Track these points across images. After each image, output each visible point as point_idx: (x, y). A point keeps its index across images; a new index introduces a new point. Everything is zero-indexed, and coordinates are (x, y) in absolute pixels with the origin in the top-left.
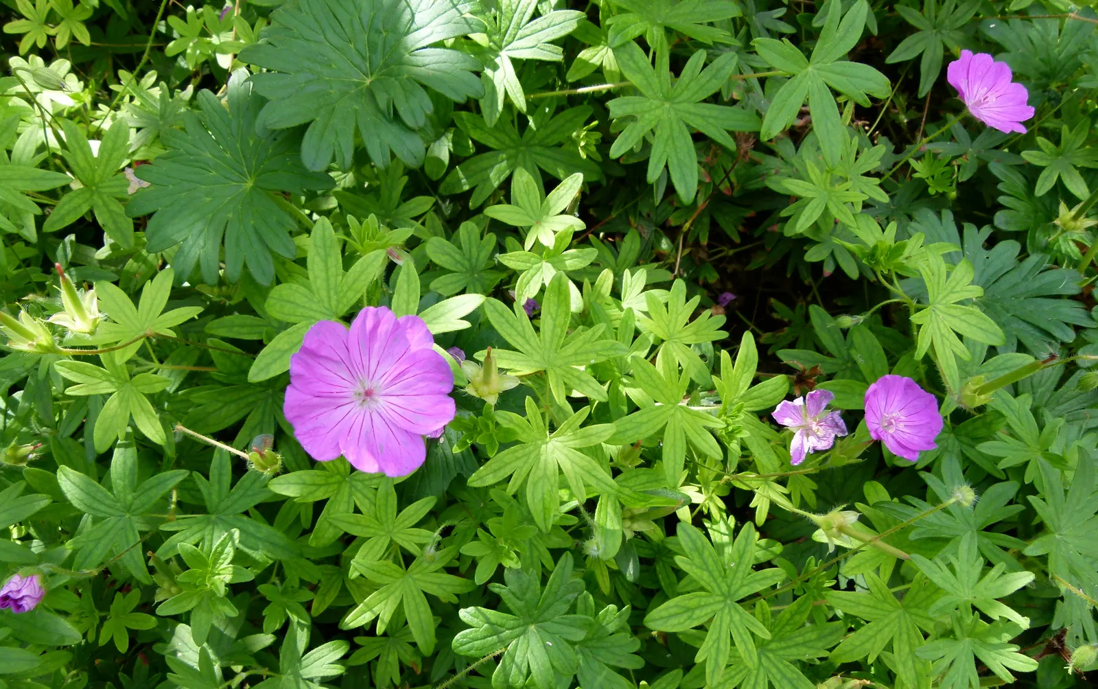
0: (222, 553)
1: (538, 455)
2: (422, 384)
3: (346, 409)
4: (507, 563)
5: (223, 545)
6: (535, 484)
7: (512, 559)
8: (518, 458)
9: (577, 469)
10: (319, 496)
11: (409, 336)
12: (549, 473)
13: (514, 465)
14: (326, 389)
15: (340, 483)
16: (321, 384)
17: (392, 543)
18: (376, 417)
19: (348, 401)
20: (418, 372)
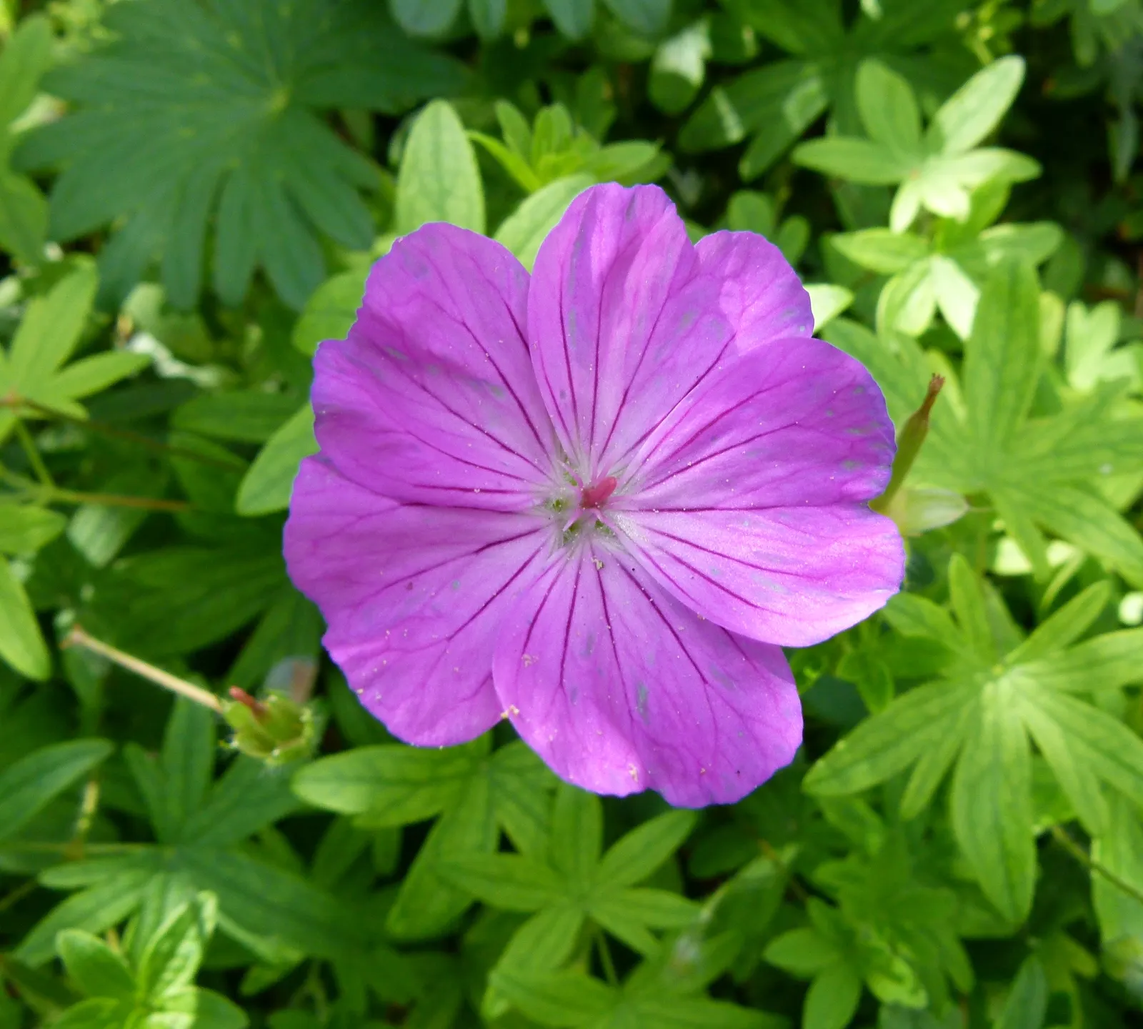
0: (170, 954)
1: (977, 712)
2: (777, 470)
3: (514, 553)
4: (887, 991)
5: (176, 935)
6: (972, 788)
7: (898, 979)
8: (930, 720)
9: (1081, 748)
10: (414, 811)
11: (729, 306)
12: (1007, 756)
13: (920, 737)
14: (445, 474)
15: (466, 777)
16: (428, 455)
17: (588, 922)
18: (617, 587)
19: (518, 525)
20: (762, 425)
